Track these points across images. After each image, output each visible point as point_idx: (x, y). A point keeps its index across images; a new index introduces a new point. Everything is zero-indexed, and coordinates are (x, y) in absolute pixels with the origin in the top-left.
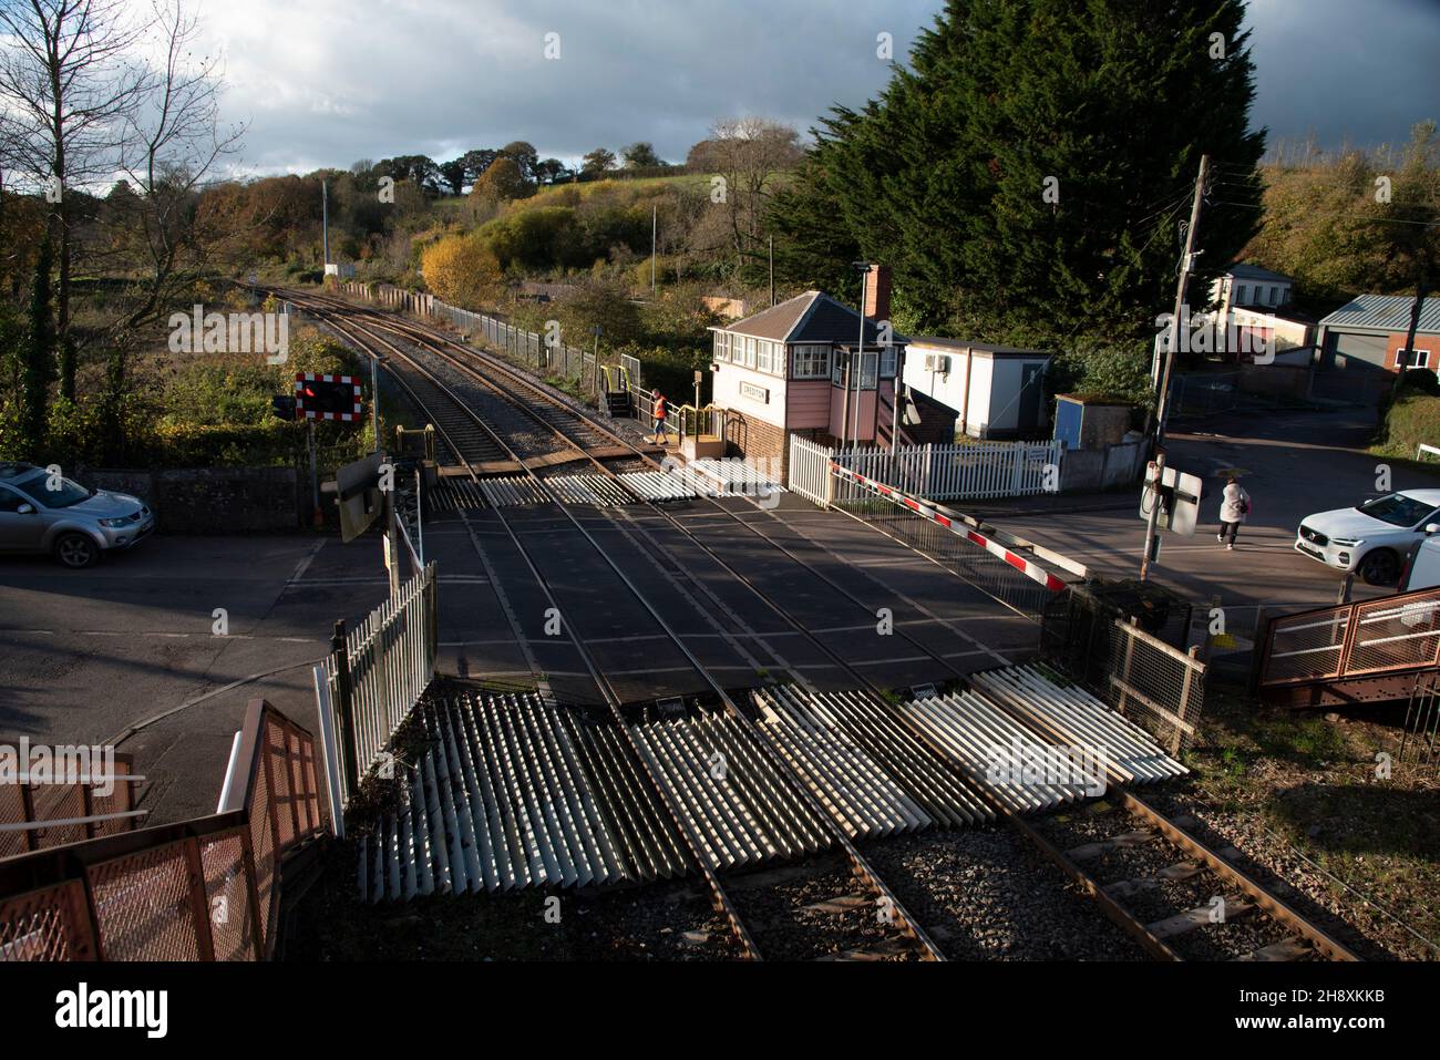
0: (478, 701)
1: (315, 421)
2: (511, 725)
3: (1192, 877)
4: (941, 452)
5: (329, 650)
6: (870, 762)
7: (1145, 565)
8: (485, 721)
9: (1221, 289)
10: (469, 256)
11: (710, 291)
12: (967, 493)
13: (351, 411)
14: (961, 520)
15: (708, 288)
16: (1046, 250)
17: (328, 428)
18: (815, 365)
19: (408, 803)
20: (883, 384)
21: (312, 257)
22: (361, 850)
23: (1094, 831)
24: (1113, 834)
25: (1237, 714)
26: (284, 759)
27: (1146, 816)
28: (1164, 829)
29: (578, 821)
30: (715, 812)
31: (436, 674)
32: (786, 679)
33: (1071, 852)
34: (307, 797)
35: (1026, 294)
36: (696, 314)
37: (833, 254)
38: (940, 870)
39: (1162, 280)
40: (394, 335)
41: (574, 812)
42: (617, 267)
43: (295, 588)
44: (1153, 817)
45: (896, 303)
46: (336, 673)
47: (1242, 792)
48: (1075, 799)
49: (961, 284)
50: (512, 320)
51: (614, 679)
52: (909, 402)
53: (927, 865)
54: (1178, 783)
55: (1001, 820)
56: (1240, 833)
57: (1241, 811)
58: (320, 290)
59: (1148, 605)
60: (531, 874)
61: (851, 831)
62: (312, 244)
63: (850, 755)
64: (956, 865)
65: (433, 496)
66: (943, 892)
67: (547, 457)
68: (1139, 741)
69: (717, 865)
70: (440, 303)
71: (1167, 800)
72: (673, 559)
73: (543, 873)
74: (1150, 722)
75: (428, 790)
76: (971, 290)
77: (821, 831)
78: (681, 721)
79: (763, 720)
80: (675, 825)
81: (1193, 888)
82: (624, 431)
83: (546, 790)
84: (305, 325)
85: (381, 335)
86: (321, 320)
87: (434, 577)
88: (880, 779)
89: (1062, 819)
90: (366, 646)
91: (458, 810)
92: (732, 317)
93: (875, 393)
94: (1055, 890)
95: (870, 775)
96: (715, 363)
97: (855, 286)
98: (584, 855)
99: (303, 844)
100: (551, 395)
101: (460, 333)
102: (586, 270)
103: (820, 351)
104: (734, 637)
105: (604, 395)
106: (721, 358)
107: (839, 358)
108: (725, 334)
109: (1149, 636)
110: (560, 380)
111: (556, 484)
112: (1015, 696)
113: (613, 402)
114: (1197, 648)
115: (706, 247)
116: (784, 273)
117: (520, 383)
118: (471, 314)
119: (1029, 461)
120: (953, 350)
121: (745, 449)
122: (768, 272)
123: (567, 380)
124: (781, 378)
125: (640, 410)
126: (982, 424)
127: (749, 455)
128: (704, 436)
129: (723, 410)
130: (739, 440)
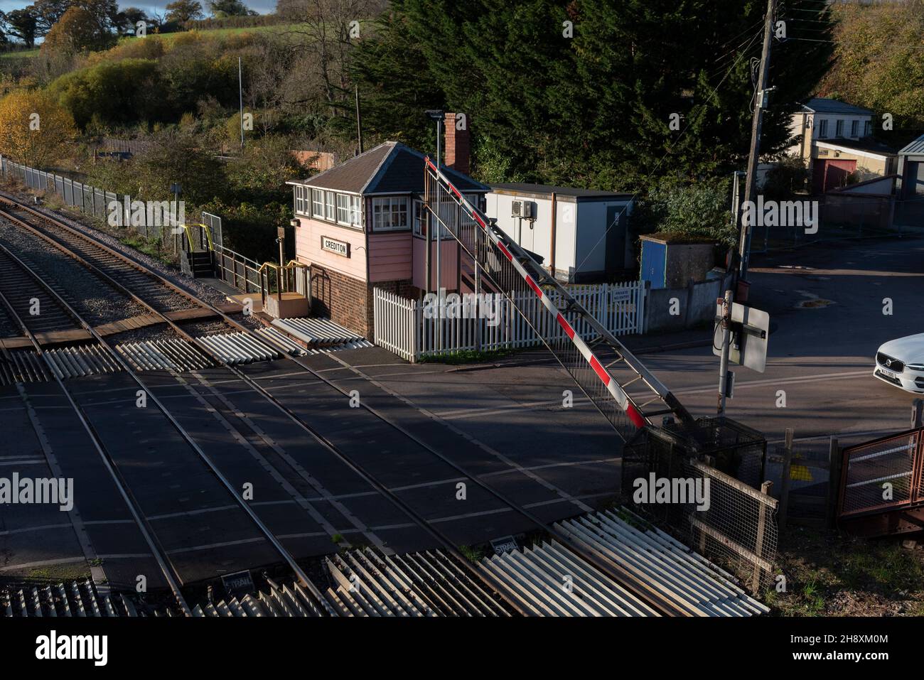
0: (19, 596)
9: (802, 123)
11: (302, 144)
15: (299, 142)
16: (626, 93)
18: (395, 216)
25: (816, 547)
32: (362, 542)
35: (609, 137)
36: (283, 169)
39: (739, 118)
42: (206, 122)
45: (485, 151)
50: (89, 179)
51: (178, 559)
52: (489, 249)
67: (121, 323)
68: (720, 581)
70: (9, 162)
72: (251, 424)
74: (730, 562)
78: (248, 598)
79: (335, 590)
82: (207, 291)
92: (319, 171)
93: (456, 242)
96: (297, 218)
100: (130, 257)
101: (33, 195)
102: (174, 125)
103: (400, 202)
104: (310, 502)
105: (186, 255)
106: (302, 213)
107: (418, 209)
108: (304, 187)
109: (723, 474)
110: (140, 241)
111: (129, 351)
112: (596, 544)
113: (195, 262)
114: (769, 484)
115: (298, 99)
116: (372, 124)
117: (97, 246)
118: (44, 174)
119: (614, 303)
120: (538, 195)
121: (330, 305)
122: (355, 123)
123: (148, 241)
124: (360, 231)
125: (224, 270)
126: (570, 268)
127: (334, 311)
128: (288, 293)
129: (305, 266)
130: (323, 296)
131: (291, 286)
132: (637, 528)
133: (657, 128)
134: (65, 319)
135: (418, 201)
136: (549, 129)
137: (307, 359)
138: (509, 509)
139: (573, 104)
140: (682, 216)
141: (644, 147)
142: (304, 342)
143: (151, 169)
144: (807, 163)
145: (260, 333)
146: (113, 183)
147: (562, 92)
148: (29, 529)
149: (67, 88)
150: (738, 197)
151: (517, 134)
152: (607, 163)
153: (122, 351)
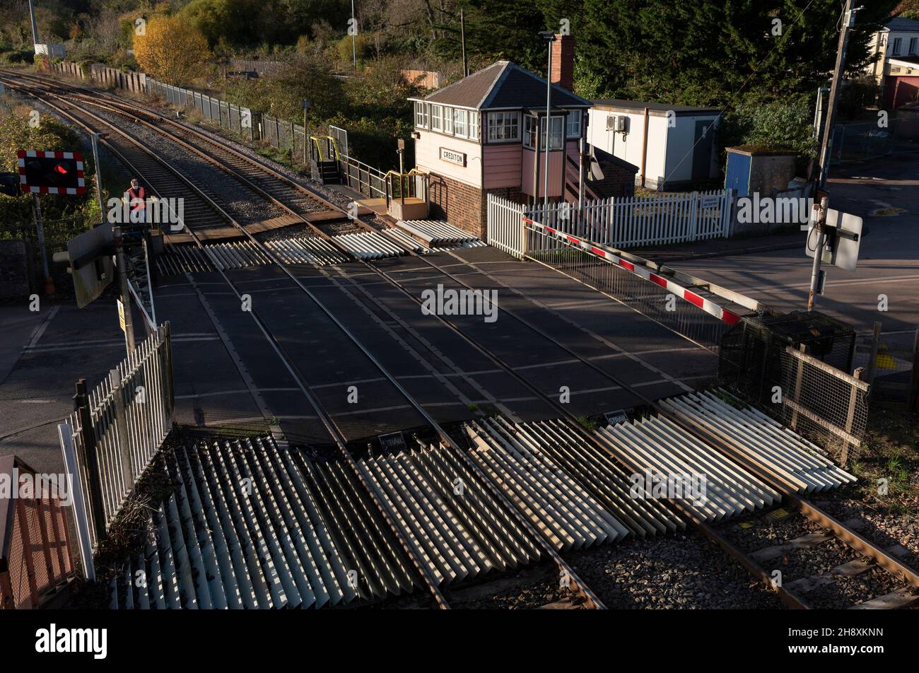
0: (215, 447)
1: (40, 195)
2: (247, 467)
3: (863, 573)
4: (622, 204)
5: (72, 407)
6: (572, 482)
7: (811, 298)
8: (223, 464)
9: (878, 42)
10: (177, 35)
11: (408, 64)
12: (648, 240)
13: (75, 185)
14: (643, 264)
15: (405, 62)
16: (716, 14)
17: (52, 202)
18: (507, 130)
19: (155, 544)
20: (570, 145)
21: (21, 38)
22: (112, 590)
23: (774, 535)
24: (791, 537)
25: (899, 428)
26: (36, 510)
27: (820, 520)
28: (837, 531)
29: (313, 548)
30: (437, 533)
31: (175, 424)
32: (494, 412)
33: (754, 554)
34: (58, 544)
35: (697, 56)
36: (396, 86)
37: (520, 25)
38: (639, 575)
39: (824, 36)
40: (109, 113)
41: (310, 541)
42: (320, 45)
43: (31, 354)
44: (827, 521)
45: (578, 69)
46: (79, 429)
47: (906, 496)
48: (756, 507)
49: (638, 50)
50: (224, 96)
51: (339, 419)
52: (593, 160)
53: (627, 571)
54: (848, 490)
55: (690, 528)
56: (906, 532)
57: (906, 512)
58: (31, 69)
59: (816, 333)
60: (273, 600)
61: (558, 543)
62: (19, 24)
63: (554, 476)
64: (652, 569)
65: (160, 262)
66: (643, 595)
67: (265, 223)
68: (811, 454)
69: (441, 580)
70: (153, 81)
71: (838, 505)
72: (388, 310)
73: (283, 598)
74: (820, 437)
75: (172, 531)
76: (647, 55)
77: (532, 545)
78: (402, 454)
79: (475, 449)
80: (401, 547)
81: (865, 582)
82: (335, 196)
83: (283, 523)
84: (20, 104)
85: (97, 112)
86: (35, 99)
87: (168, 336)
88: (581, 497)
89: (745, 526)
90: (107, 403)
91: (202, 546)
92: (429, 88)
93: (562, 153)
94: (742, 588)
95: (572, 493)
96: (417, 131)
97: (541, 55)
98: (320, 579)
99: (57, 588)
100: (266, 165)
101: (174, 110)
102: (291, 47)
103: (512, 116)
104: (445, 377)
105: (316, 164)
106: (421, 126)
107: (528, 124)
108: (424, 103)
109: (817, 361)
110: (273, 151)
111: (277, 247)
112: (698, 419)
113: (324, 170)
114: (861, 370)
115: (401, 23)
116: (475, 45)
117: (236, 156)
118: (183, 91)
119: (703, 209)
120: (632, 111)
121: (447, 208)
122: (460, 45)
123: (280, 152)
124: (476, 143)
125: (349, 177)
126: (659, 177)
127: (450, 214)
128: (409, 198)
129: (425, 174)
130: (441, 201)
131: (413, 193)
132: (733, 406)
133: (744, 47)
134: (217, 218)
135: (528, 115)
136: (640, 49)
137: (429, 255)
138: (619, 387)
139: (665, 26)
140: (766, 130)
141: (730, 65)
142: (426, 241)
143: (282, 87)
144: (879, 80)
145: (387, 233)
146: (247, 99)
147: (655, 13)
148: (215, 394)
149: (197, 14)
150: (820, 112)
151: (610, 53)
152: (693, 81)
153: (270, 247)
